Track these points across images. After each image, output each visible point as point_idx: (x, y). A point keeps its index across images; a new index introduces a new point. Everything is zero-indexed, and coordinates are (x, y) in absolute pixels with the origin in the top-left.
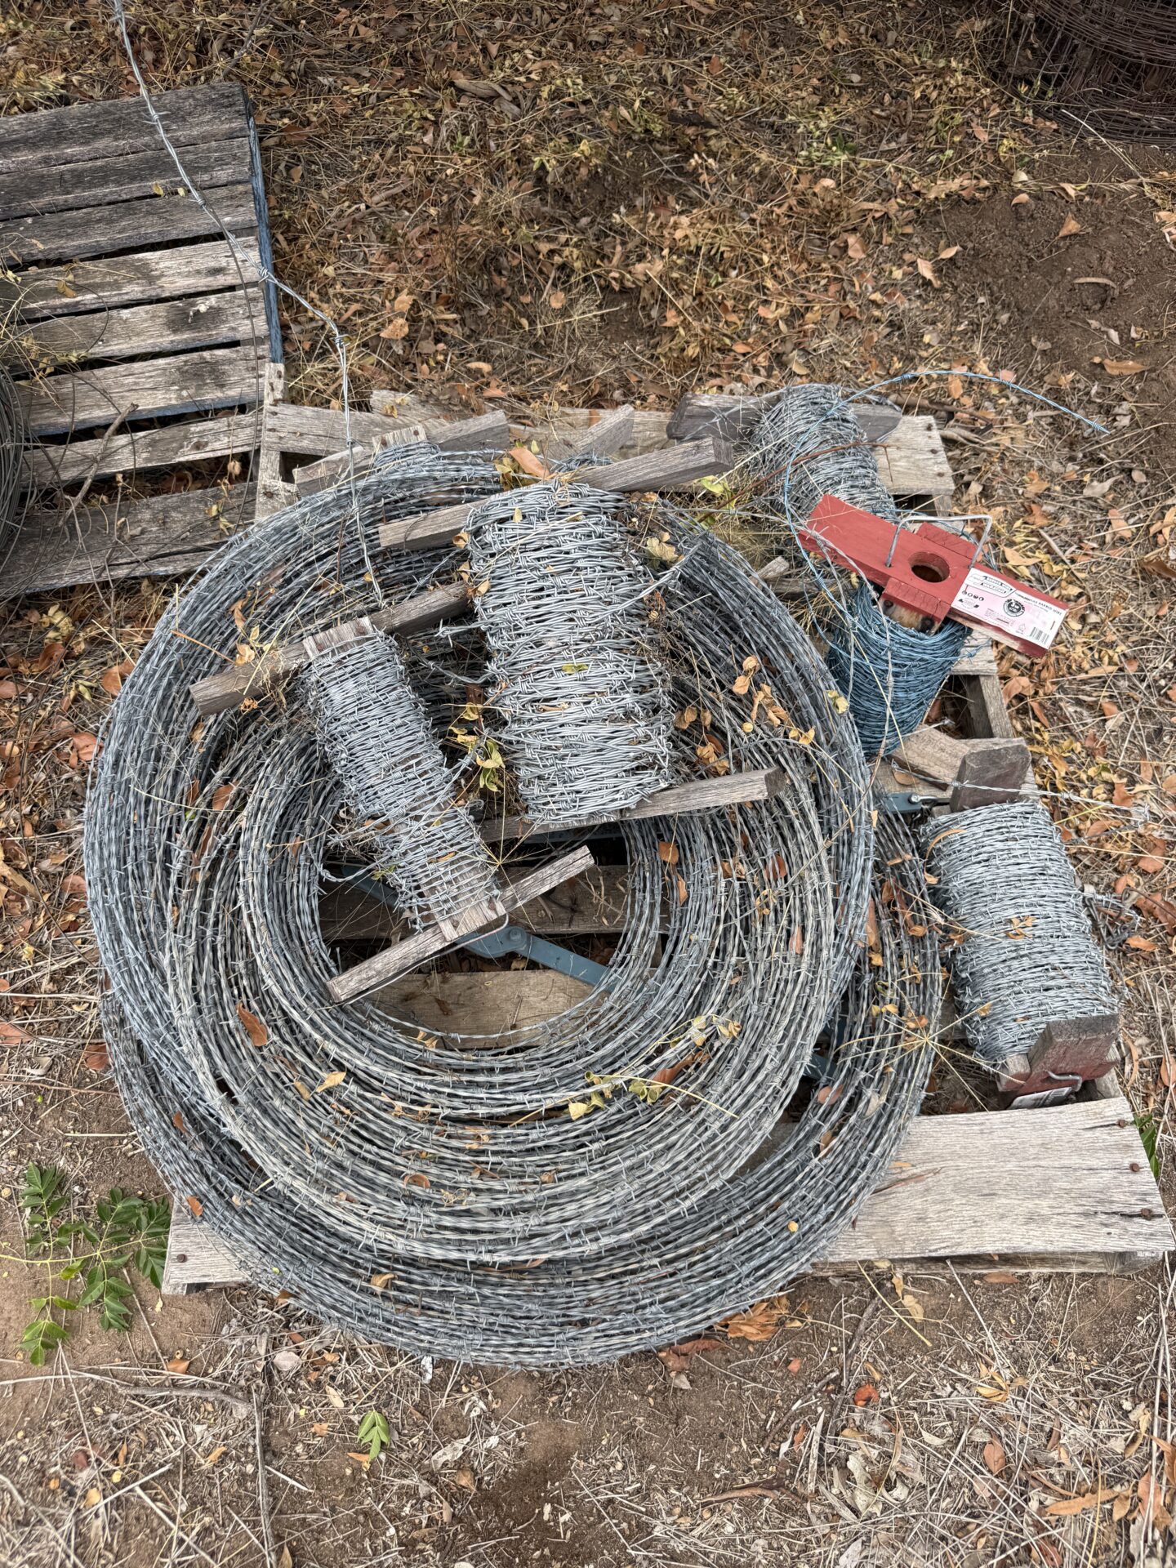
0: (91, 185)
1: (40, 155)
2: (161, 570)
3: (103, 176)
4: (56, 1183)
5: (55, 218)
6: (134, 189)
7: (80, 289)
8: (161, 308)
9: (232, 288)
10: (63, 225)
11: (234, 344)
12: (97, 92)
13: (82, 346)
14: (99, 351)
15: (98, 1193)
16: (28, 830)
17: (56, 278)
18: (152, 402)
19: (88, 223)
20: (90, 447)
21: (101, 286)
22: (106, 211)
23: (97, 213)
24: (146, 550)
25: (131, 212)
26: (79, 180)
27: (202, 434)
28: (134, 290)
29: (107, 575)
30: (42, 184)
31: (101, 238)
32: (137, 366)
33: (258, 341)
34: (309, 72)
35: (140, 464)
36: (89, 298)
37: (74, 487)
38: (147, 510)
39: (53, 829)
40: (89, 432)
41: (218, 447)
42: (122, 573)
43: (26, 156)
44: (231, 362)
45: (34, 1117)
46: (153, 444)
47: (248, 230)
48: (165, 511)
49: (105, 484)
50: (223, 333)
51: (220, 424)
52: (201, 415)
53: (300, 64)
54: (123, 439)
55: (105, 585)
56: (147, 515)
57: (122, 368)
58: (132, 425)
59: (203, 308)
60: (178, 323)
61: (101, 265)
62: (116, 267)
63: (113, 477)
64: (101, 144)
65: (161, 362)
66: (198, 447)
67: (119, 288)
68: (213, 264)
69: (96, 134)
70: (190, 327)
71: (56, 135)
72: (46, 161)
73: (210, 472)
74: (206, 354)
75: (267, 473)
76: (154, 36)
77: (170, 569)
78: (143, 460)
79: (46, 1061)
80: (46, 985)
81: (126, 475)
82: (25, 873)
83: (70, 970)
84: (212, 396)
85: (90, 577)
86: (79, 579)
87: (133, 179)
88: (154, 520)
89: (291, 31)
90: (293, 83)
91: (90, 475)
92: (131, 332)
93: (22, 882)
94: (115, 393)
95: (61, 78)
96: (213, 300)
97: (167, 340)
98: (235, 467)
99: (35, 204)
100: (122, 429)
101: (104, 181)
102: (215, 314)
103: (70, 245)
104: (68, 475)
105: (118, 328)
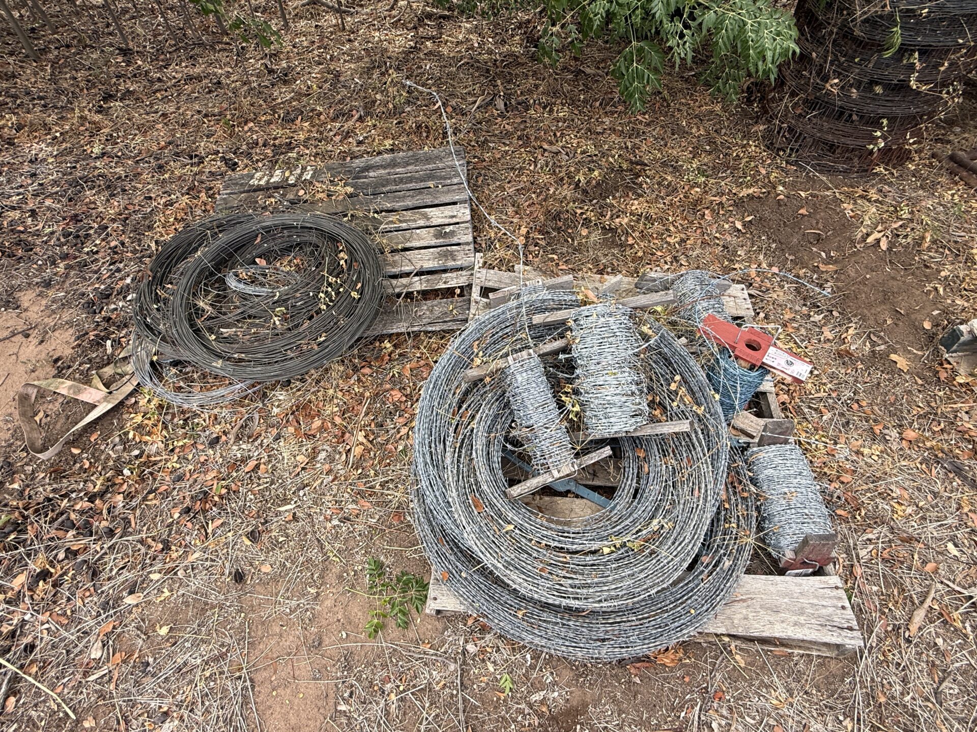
0: (406, 183)
1: (387, 171)
2: (430, 329)
3: (410, 180)
4: (380, 566)
5: (392, 195)
6: (422, 185)
7: (401, 221)
8: (432, 230)
9: (458, 223)
10: (395, 197)
11: (459, 244)
12: (404, 147)
13: (402, 243)
14: (408, 245)
15: (397, 572)
16: (373, 425)
17: (393, 217)
18: (429, 265)
19: (404, 197)
20: (404, 281)
21: (409, 220)
22: (411, 193)
23: (408, 193)
24: (425, 321)
25: (421, 193)
26: (401, 181)
27: (446, 278)
28: (421, 223)
29: (410, 330)
30: (388, 182)
31: (409, 203)
32: (422, 251)
33: (468, 244)
34: (486, 141)
35: (423, 288)
36: (404, 225)
37: (399, 295)
38: (425, 306)
39: (382, 426)
40: (408, 275)
41: (452, 284)
42: (416, 329)
43: (382, 171)
44: (458, 251)
45: (371, 539)
46: (428, 281)
47: (465, 202)
48: (432, 306)
49: (409, 295)
50: (455, 240)
51: (454, 274)
52: (445, 271)
53: (482, 139)
54: (417, 278)
55: (409, 334)
56: (425, 308)
57: (416, 251)
58: (420, 273)
59: (448, 231)
60: (438, 236)
61: (409, 213)
62: (415, 213)
63: (412, 292)
64: (410, 168)
65: (431, 250)
66: (445, 283)
67: (416, 221)
68: (451, 214)
69: (408, 164)
70: (443, 237)
71: (393, 164)
72: (389, 174)
73: (449, 293)
74: (449, 248)
75: (475, 294)
76: (427, 127)
77: (434, 329)
78: (424, 287)
79: (377, 517)
80: (378, 486)
81: (418, 292)
82: (371, 442)
83: (387, 482)
84: (451, 264)
85: (403, 330)
86: (399, 331)
87: (421, 181)
88: (428, 309)
89: (479, 126)
90: (479, 146)
91: (405, 291)
92: (420, 238)
93: (370, 446)
94: (414, 261)
95: (391, 142)
96: (451, 227)
97: (433, 242)
98: (458, 291)
99: (384, 189)
100: (416, 275)
101: (411, 182)
102: (452, 233)
103: (397, 205)
104: (397, 290)
105: (415, 236)
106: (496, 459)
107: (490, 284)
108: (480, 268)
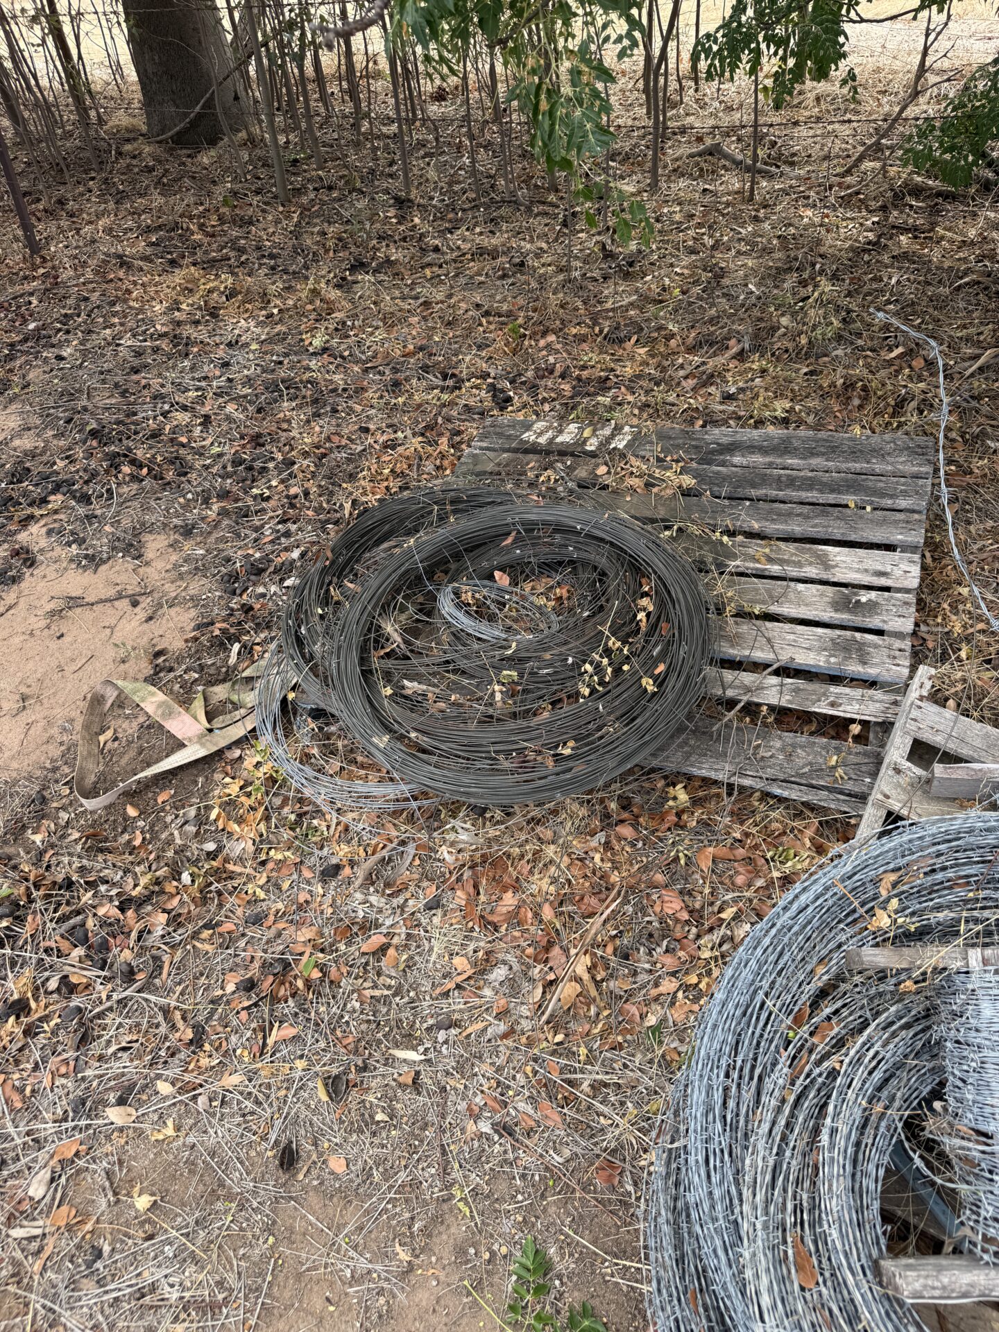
0: (800, 488)
1: (768, 459)
2: (777, 791)
3: (810, 484)
5: (766, 506)
6: (831, 498)
7: (770, 560)
8: (830, 590)
9: (887, 589)
10: (771, 511)
11: (880, 633)
12: (810, 419)
13: (764, 602)
14: (774, 609)
16: (610, 949)
17: (758, 548)
18: (806, 659)
19: (790, 514)
20: (747, 678)
21: (788, 562)
22: (806, 509)
23: (799, 509)
24: (770, 772)
25: (825, 514)
26: (791, 483)
27: (838, 696)
28: (812, 572)
29: (736, 780)
30: (764, 480)
31: (797, 528)
32: (801, 629)
33: (899, 635)
34: (983, 435)
35: (784, 703)
36: (775, 569)
37: (731, 703)
38: (778, 742)
39: (626, 957)
40: (757, 667)
41: (848, 710)
42: (747, 782)
43: (758, 459)
44: (876, 646)
45: (543, 1197)
46: (797, 690)
47: (913, 549)
48: (794, 746)
49: (751, 710)
50: (875, 622)
51: (857, 693)
52: (835, 679)
53: (976, 430)
54: (774, 680)
55: (730, 787)
56: (778, 744)
57: (788, 626)
58: (784, 671)
59: (864, 599)
60: (842, 605)
61: (791, 547)
62: (802, 551)
63: (759, 705)
64: (815, 461)
65: (820, 630)
66: (833, 705)
67: (801, 567)
68: (880, 568)
69: (813, 454)
70: (850, 611)
71: (784, 448)
72: (770, 465)
73: (836, 727)
74: (858, 635)
75: (897, 750)
76: (864, 389)
77: (786, 794)
78: (785, 701)
79: (567, 1153)
80: (585, 1086)
81: (772, 708)
82: (597, 984)
83: (606, 1085)
84: (854, 668)
85: (720, 776)
86: (713, 775)
87: (832, 491)
88: (782, 750)
89: (974, 403)
90: (965, 442)
91: (745, 698)
92: (801, 601)
93: (593, 992)
94: (777, 643)
95: (788, 405)
96: (873, 595)
97: (827, 615)
98: (855, 729)
99: (754, 493)
100: (777, 673)
101: (810, 488)
102: (872, 607)
103: (772, 527)
104: (730, 693)
105: (792, 596)
106: (871, 1168)
107: (938, 740)
108: (921, 698)
